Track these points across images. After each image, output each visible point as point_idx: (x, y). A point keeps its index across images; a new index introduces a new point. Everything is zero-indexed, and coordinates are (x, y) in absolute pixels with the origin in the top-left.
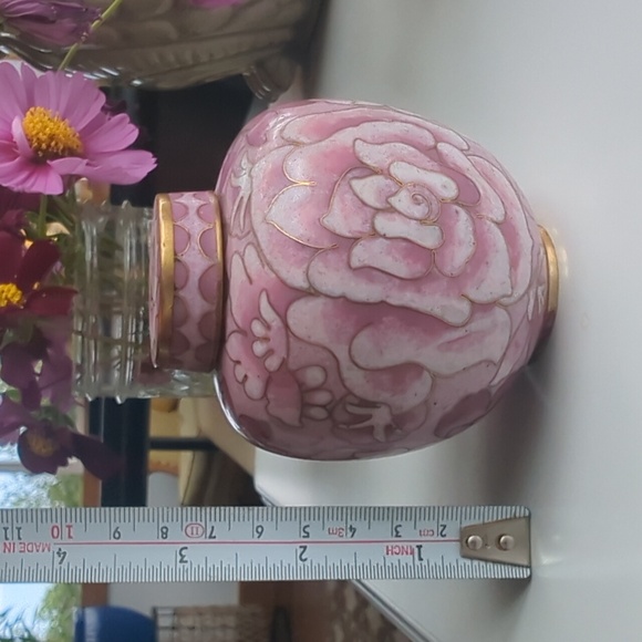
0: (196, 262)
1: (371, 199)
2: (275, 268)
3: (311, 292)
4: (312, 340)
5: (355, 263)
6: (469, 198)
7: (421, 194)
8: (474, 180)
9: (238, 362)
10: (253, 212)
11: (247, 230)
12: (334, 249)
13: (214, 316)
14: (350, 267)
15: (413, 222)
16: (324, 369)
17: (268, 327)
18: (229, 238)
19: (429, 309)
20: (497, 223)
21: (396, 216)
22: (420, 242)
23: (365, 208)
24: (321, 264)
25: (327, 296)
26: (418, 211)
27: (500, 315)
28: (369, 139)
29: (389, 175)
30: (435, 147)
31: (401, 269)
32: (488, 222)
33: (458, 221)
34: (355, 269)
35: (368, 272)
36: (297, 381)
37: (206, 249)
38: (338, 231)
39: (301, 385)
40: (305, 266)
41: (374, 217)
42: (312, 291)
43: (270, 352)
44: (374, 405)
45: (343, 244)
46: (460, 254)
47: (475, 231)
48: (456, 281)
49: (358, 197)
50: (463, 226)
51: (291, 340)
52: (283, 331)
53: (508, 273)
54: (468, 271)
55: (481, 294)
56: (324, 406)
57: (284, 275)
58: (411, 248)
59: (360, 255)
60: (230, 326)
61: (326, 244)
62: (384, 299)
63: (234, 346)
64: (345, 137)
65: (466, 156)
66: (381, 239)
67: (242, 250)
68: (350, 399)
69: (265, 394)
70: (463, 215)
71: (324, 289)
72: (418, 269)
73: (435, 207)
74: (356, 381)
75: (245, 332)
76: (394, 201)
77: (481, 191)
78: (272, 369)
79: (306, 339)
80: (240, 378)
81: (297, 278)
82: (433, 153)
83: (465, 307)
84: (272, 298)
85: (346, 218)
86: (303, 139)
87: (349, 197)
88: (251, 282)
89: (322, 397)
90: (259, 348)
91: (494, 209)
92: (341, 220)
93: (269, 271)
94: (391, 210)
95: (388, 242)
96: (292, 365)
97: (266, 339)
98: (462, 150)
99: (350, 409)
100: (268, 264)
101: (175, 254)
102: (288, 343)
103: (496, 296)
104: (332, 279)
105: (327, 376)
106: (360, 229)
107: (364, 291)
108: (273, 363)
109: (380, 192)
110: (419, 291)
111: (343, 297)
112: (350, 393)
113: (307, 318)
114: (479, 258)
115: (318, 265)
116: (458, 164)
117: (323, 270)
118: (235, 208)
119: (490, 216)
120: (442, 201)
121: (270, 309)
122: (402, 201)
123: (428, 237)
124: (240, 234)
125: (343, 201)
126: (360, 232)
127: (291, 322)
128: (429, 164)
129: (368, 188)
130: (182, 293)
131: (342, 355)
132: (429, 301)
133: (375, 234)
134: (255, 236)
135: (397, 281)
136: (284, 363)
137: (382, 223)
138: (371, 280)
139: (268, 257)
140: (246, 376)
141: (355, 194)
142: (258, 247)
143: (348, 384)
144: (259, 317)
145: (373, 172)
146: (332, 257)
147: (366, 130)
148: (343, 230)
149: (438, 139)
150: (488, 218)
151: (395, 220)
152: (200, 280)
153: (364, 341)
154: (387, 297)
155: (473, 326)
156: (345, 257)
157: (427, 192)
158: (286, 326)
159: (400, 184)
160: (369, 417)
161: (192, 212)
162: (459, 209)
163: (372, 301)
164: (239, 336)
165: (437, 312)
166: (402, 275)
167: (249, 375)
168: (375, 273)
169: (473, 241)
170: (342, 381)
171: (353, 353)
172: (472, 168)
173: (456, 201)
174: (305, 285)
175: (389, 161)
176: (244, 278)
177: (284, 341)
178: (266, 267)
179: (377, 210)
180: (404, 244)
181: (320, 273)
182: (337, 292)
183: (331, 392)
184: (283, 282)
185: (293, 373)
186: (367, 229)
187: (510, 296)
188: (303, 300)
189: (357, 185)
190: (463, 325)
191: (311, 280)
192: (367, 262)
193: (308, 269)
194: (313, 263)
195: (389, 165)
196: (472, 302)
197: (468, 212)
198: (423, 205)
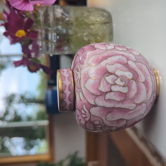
1: (110, 82)
2: (87, 99)
3: (95, 106)
4: (96, 116)
5: (106, 98)
6: (136, 77)
7: (123, 79)
8: (137, 71)
9: (79, 116)
11: (80, 87)
12: (101, 95)
14: (105, 100)
15: (121, 87)
16: (99, 121)
17: (85, 112)
19: (125, 107)
20: (143, 83)
21: (117, 86)
22: (123, 92)
23: (109, 84)
24: (98, 99)
25: (100, 106)
26: (122, 84)
27: (144, 105)
28: (110, 63)
29: (115, 75)
30: (127, 63)
31: (118, 99)
32: (141, 83)
33: (133, 84)
34: (106, 100)
35: (109, 100)
38: (102, 91)
39: (94, 124)
40: (94, 99)
41: (111, 86)
43: (86, 117)
44: (112, 127)
45: (103, 94)
46: (133, 93)
47: (137, 87)
48: (132, 100)
50: (134, 85)
51: (91, 115)
52: (89, 114)
53: (146, 95)
54: (135, 97)
55: (139, 102)
56: (100, 128)
57: (89, 101)
58: (121, 94)
59: (108, 96)
61: (99, 94)
63: (77, 112)
64: (103, 63)
65: (135, 63)
66: (113, 92)
67: (78, 92)
69: (85, 124)
70: (134, 83)
71: (99, 105)
72: (123, 98)
73: (127, 82)
74: (107, 123)
75: (80, 111)
76: (116, 82)
77: (139, 74)
78: (87, 121)
80: (79, 119)
81: (92, 102)
82: (126, 65)
83: (135, 105)
84: (86, 106)
85: (104, 87)
86: (93, 65)
87: (105, 82)
88: (81, 101)
89: (99, 126)
90: (84, 116)
91: (142, 79)
93: (85, 100)
94: (115, 84)
95: (115, 93)
96: (92, 120)
97: (85, 114)
98: (134, 62)
99: (106, 128)
100: (85, 98)
101: (62, 91)
103: (142, 101)
104: (100, 102)
106: (108, 90)
107: (108, 105)
108: (87, 119)
109: (112, 80)
110: (123, 104)
111: (103, 106)
112: (106, 125)
113: (94, 111)
114: (138, 93)
115: (97, 99)
116: (133, 67)
117: (98, 100)
118: (77, 80)
119: (141, 81)
120: (129, 80)
122: (118, 82)
123: (125, 90)
124: (78, 87)
125: (103, 83)
126: (107, 91)
127: (91, 112)
128: (125, 69)
129: (109, 79)
130: (64, 100)
131: (104, 118)
132: (126, 105)
133: (111, 91)
134: (82, 90)
135: (117, 102)
136: (90, 120)
137: (114, 88)
138: (111, 102)
139: (85, 96)
141: (106, 81)
142: (82, 93)
143: (105, 124)
144: (83, 109)
145: (111, 74)
146: (101, 97)
147: (110, 60)
148: (103, 91)
149: (128, 59)
151: (116, 87)
153: (109, 116)
154: (115, 106)
155: (137, 109)
156: (104, 97)
157: (125, 78)
158: (90, 113)
159: (118, 77)
160: (111, 129)
162: (133, 81)
163: (111, 107)
165: (127, 108)
166: (118, 100)
167: (81, 120)
168: (111, 100)
169: (137, 89)
170: (104, 124)
171: (106, 118)
172: (137, 68)
173: (132, 79)
174: (94, 104)
175: (115, 70)
176: (79, 99)
177: (89, 116)
179: (112, 85)
180: (119, 93)
181: (98, 101)
182: (102, 105)
183: (101, 126)
184: (89, 103)
185: (92, 122)
186: (109, 90)
187: (146, 100)
188: (94, 107)
189: (107, 78)
190: (134, 109)
191: (96, 103)
192: (109, 98)
193: (95, 100)
194: (96, 99)
195: (115, 71)
196: (136, 104)
197: (135, 81)
198: (124, 82)
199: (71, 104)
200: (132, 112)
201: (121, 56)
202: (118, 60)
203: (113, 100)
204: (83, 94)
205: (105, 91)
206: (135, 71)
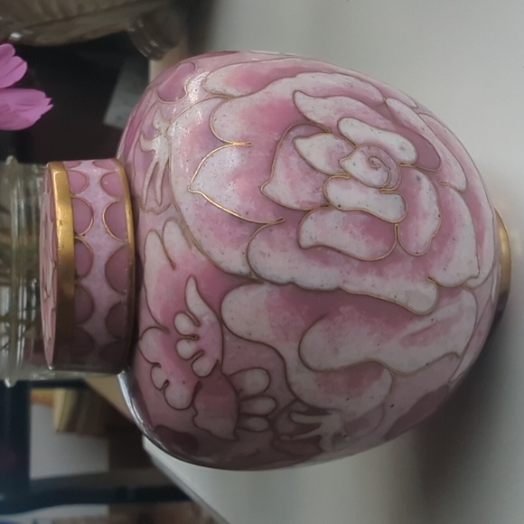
0: (102, 242)
1: (320, 162)
2: (205, 248)
3: (251, 279)
4: (254, 337)
5: (306, 241)
6: (428, 163)
7: (377, 156)
8: (431, 141)
9: (156, 365)
10: (173, 179)
11: (166, 202)
12: (280, 223)
13: (125, 308)
14: (300, 247)
15: (371, 190)
16: (268, 373)
17: (197, 322)
18: (141, 214)
19: (392, 296)
20: (459, 191)
21: (351, 183)
22: (381, 215)
23: (314, 173)
24: (264, 244)
25: (273, 283)
26: (376, 177)
27: (467, 299)
28: (310, 91)
29: (340, 135)
30: (385, 103)
31: (359, 246)
32: (452, 190)
33: (420, 189)
34: (306, 249)
35: (321, 252)
36: (234, 387)
37: (113, 227)
38: (284, 203)
39: (238, 392)
40: (246, 245)
41: (325, 184)
42: (254, 277)
43: (200, 354)
44: (323, 412)
45: (291, 217)
46: (426, 228)
47: (439, 203)
48: (422, 261)
49: (305, 159)
50: (425, 193)
51: (227, 338)
52: (217, 327)
53: (474, 250)
54: (435, 249)
55: (448, 276)
56: (265, 416)
57: (217, 257)
58: (372, 223)
59: (312, 230)
60: (145, 320)
61: (269, 218)
62: (341, 284)
63: (150, 345)
64: (282, 89)
65: (417, 114)
66: (336, 212)
67: (159, 228)
68: (298, 406)
69: (192, 404)
70: (425, 183)
71: (268, 274)
72: (380, 247)
73: (394, 173)
74: (304, 383)
75: (166, 329)
76: (348, 164)
77: (440, 154)
78: (202, 374)
79: (246, 336)
80: (160, 383)
81: (234, 261)
82: (384, 110)
83: (430, 292)
84: (202, 286)
85: (292, 185)
86: (231, 91)
87: (294, 159)
88: (173, 265)
89: (264, 406)
90: (186, 349)
91: (455, 176)
92: (286, 188)
94: (345, 176)
95: (345, 215)
96: (229, 368)
97: (194, 337)
98: (412, 108)
99: (296, 418)
100: (196, 245)
101: (75, 234)
102: (223, 341)
103: (463, 278)
104: (278, 262)
105: (270, 380)
106: (311, 199)
107: (316, 276)
108: (204, 366)
109: (330, 153)
110: (380, 274)
111: (292, 283)
112: (297, 399)
113: (244, 309)
114: (444, 234)
115: (260, 245)
116: (413, 123)
117: (266, 250)
118: (148, 176)
119: (453, 183)
120: (401, 164)
121: (200, 302)
122: (357, 165)
123: (389, 209)
124: (157, 209)
125: (287, 165)
126: (311, 203)
127: (226, 316)
128: (382, 122)
129: (316, 149)
130: (85, 282)
131: (289, 352)
132: (393, 286)
133: (327, 205)
134: (178, 209)
135: (356, 263)
136: (218, 366)
137: (336, 192)
138: (326, 262)
139: (197, 235)
140: (167, 382)
141: (301, 157)
142: (182, 223)
143: (295, 389)
144: (186, 311)
145: (321, 129)
146: (278, 234)
147: (305, 80)
148: (288, 198)
149: (385, 94)
150: (451, 187)
151: (350, 188)
152: (107, 265)
153: (316, 337)
154: (345, 282)
155: (439, 315)
156: (293, 234)
157: (384, 155)
158: (221, 321)
159: (353, 145)
160: (316, 426)
161: (94, 183)
162: (421, 174)
163: (326, 287)
164: (159, 333)
165: (401, 299)
166: (362, 255)
167: (172, 380)
168: (329, 252)
169: (438, 213)
170: (289, 386)
171: (304, 351)
172: (427, 129)
173: (416, 165)
174: (244, 270)
175: (338, 117)
176: (164, 261)
177: (218, 339)
178: (194, 248)
179: (328, 176)
180: (363, 217)
181: (263, 254)
182: (285, 276)
184: (217, 267)
185: (228, 379)
186: (318, 198)
187: (476, 277)
188: (242, 289)
189: (303, 145)
190: (429, 314)
191: (252, 262)
192: (321, 240)
193: (248, 250)
194: (254, 242)
195: (338, 122)
196: (439, 286)
197: (430, 178)
198: (381, 170)
199: (114, 309)
200: (419, 325)
201: (353, 79)
202: (343, 86)
203: (339, 252)
204: (185, 230)
205: (297, 202)
206: (423, 137)
